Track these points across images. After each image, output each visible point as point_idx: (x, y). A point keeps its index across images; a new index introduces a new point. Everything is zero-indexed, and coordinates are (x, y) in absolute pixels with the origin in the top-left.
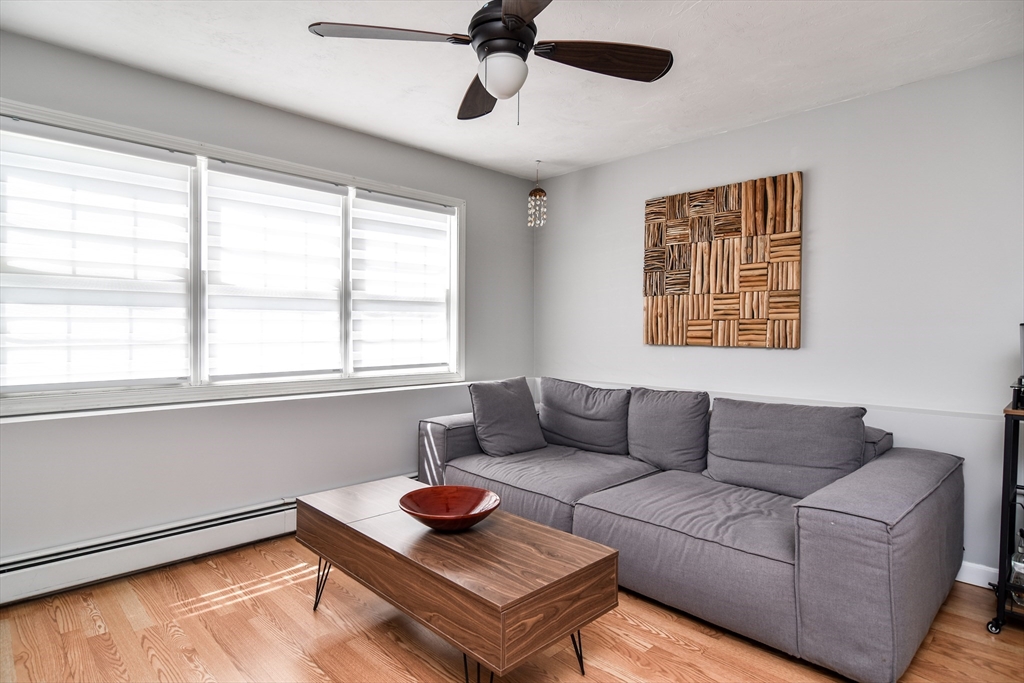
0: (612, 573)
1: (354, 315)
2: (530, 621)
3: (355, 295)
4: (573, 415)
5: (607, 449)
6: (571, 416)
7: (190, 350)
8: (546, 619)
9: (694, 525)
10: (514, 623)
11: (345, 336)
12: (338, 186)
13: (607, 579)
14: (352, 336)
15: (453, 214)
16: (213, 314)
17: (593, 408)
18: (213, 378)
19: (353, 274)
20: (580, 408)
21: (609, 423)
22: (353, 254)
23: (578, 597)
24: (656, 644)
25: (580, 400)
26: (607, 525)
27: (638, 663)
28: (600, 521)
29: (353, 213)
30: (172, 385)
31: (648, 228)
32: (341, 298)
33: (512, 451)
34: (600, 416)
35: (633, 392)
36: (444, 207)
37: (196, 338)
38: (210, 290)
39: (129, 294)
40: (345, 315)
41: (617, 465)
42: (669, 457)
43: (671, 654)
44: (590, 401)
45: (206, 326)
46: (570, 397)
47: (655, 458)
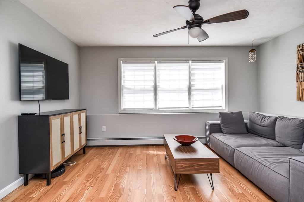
0: (217, 163)
1: (192, 93)
2: (184, 165)
3: (192, 88)
4: (256, 124)
5: (268, 137)
6: (256, 125)
7: (154, 102)
8: (189, 167)
9: (266, 161)
10: (179, 164)
11: (190, 99)
12: (187, 61)
13: (215, 164)
14: (192, 99)
15: (223, 62)
16: (159, 94)
17: (263, 122)
18: (159, 108)
19: (192, 83)
20: (259, 122)
21: (268, 128)
22: (192, 78)
23: (202, 165)
24: (244, 193)
25: (259, 119)
27: (232, 194)
29: (192, 67)
30: (151, 109)
31: (298, 56)
32: (188, 89)
33: (231, 133)
34: (265, 125)
35: (278, 118)
36: (220, 61)
37: (156, 100)
38: (158, 89)
39: (144, 91)
40: (190, 93)
41: (271, 142)
42: (287, 142)
43: (246, 196)
44: (263, 120)
45: (158, 97)
46: (256, 118)
47: (283, 142)
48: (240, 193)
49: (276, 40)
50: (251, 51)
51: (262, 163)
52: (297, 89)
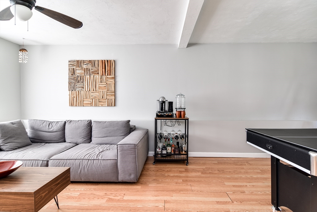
0: (68, 174)
2: (43, 195)
4: (42, 131)
5: (58, 141)
8: (49, 193)
9: (91, 156)
10: (38, 196)
13: (67, 176)
17: (51, 128)
20: (46, 129)
21: (58, 132)
23: (59, 183)
24: (81, 193)
25: (46, 126)
26: (62, 163)
27: (76, 199)
28: (60, 163)
31: (69, 69)
34: (55, 130)
35: (66, 122)
41: (62, 146)
42: (80, 140)
43: (86, 193)
44: (50, 126)
46: (42, 125)
47: (75, 141)
48: (79, 195)
49: (45, 47)
50: (20, 50)
51: (90, 159)
52: (69, 96)
